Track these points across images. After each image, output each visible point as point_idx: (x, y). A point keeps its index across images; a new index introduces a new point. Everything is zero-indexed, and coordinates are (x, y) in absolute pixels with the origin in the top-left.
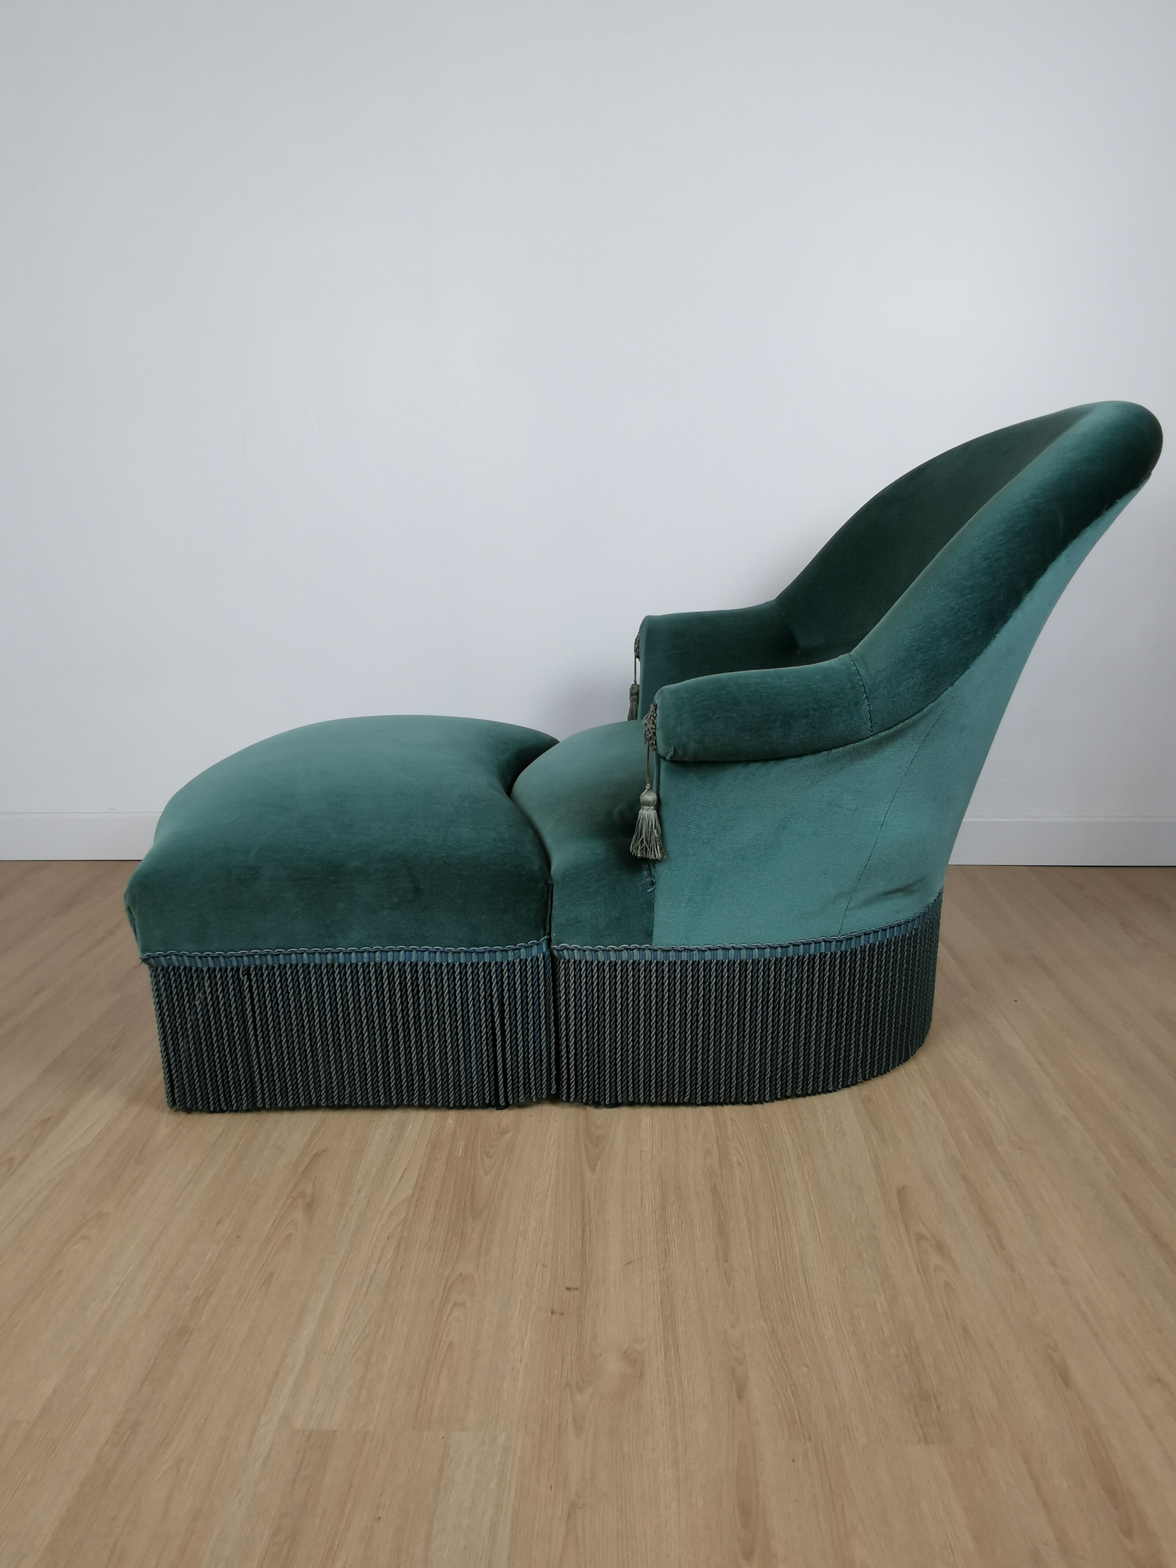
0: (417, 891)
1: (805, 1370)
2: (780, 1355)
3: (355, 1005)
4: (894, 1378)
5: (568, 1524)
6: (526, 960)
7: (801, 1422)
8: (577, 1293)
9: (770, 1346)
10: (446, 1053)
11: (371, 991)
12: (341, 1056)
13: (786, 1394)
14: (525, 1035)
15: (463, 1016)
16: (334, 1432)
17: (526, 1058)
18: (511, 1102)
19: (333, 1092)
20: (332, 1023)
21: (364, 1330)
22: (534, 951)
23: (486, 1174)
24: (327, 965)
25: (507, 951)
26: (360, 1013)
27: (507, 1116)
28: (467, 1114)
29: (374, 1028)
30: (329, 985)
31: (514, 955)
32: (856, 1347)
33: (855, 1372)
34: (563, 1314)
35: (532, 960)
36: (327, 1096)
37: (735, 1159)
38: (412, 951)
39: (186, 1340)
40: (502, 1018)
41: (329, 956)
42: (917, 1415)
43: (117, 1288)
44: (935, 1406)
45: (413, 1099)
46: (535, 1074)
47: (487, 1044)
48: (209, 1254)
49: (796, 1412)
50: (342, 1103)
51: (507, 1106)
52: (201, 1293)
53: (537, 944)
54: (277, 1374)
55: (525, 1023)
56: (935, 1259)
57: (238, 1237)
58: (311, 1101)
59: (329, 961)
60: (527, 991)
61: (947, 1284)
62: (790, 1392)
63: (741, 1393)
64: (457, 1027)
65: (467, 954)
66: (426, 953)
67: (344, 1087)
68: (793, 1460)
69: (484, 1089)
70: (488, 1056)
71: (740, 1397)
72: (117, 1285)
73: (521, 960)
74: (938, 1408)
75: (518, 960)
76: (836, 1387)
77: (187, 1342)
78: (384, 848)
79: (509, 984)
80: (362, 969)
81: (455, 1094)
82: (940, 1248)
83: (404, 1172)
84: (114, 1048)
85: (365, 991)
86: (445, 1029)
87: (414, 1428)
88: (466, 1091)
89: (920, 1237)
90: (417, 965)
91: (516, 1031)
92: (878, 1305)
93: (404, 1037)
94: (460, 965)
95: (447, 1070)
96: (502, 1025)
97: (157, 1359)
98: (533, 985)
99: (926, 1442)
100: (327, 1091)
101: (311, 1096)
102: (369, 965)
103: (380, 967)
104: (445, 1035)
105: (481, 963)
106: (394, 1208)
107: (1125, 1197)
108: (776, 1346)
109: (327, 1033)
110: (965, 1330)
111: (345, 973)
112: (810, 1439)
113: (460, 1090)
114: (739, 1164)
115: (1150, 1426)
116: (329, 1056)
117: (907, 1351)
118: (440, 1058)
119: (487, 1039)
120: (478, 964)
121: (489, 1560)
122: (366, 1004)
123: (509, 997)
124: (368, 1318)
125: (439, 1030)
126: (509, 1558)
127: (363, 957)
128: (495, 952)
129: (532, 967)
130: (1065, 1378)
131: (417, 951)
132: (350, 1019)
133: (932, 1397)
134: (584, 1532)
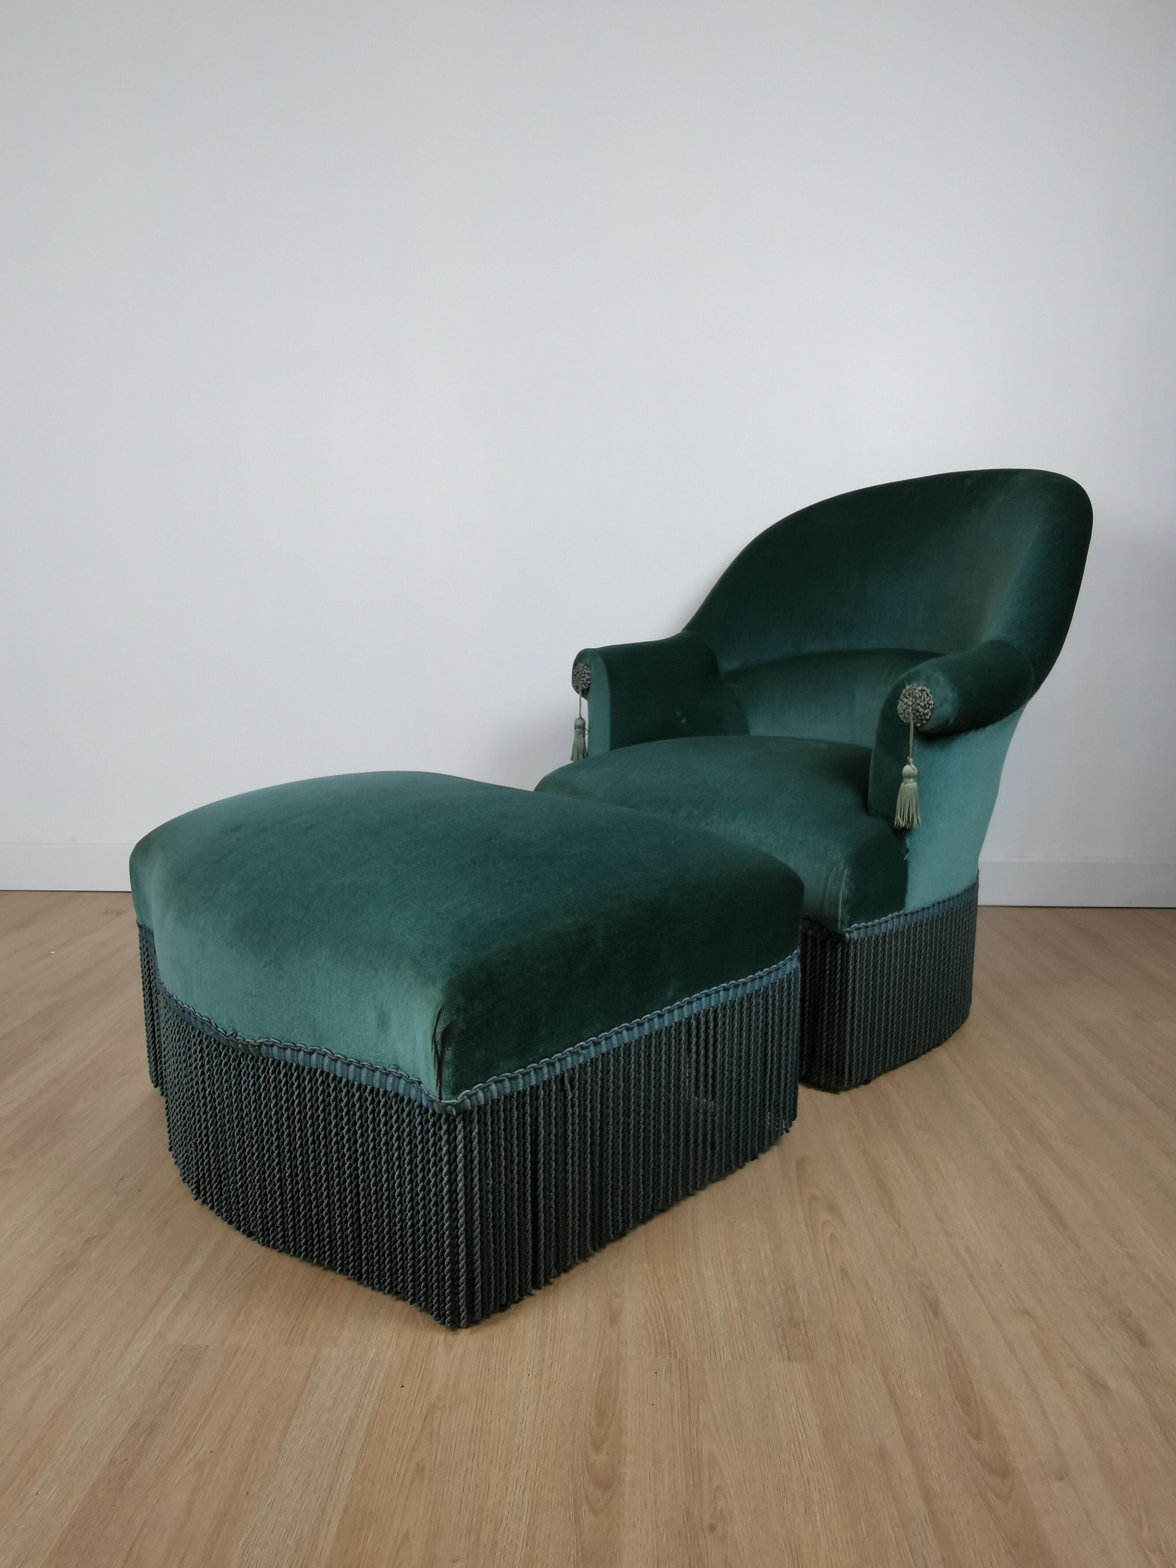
1: (680, 1302)
2: (658, 1291)
4: (767, 1309)
5: (425, 1421)
7: (669, 1343)
13: (658, 1321)
16: (207, 1347)
21: (250, 1266)
32: (734, 1285)
33: (730, 1304)
39: (73, 1272)
42: (784, 1338)
43: (13, 1229)
44: (803, 1331)
48: (109, 1204)
49: (666, 1335)
52: (95, 1234)
54: (159, 1299)
57: (140, 1190)
61: (832, 1235)
62: (662, 1320)
74: (806, 1332)
76: (709, 1316)
82: (832, 1207)
84: (45, 1039)
87: (286, 1345)
89: (813, 1199)
92: (762, 1252)
97: (42, 1286)
107: (1021, 1169)
108: (656, 1283)
110: (844, 1272)
112: (676, 1357)
115: (1012, 1349)
117: (783, 1287)
121: (342, 1449)
126: (362, 1448)
130: (935, 1309)
133: (802, 1324)
134: (440, 1427)
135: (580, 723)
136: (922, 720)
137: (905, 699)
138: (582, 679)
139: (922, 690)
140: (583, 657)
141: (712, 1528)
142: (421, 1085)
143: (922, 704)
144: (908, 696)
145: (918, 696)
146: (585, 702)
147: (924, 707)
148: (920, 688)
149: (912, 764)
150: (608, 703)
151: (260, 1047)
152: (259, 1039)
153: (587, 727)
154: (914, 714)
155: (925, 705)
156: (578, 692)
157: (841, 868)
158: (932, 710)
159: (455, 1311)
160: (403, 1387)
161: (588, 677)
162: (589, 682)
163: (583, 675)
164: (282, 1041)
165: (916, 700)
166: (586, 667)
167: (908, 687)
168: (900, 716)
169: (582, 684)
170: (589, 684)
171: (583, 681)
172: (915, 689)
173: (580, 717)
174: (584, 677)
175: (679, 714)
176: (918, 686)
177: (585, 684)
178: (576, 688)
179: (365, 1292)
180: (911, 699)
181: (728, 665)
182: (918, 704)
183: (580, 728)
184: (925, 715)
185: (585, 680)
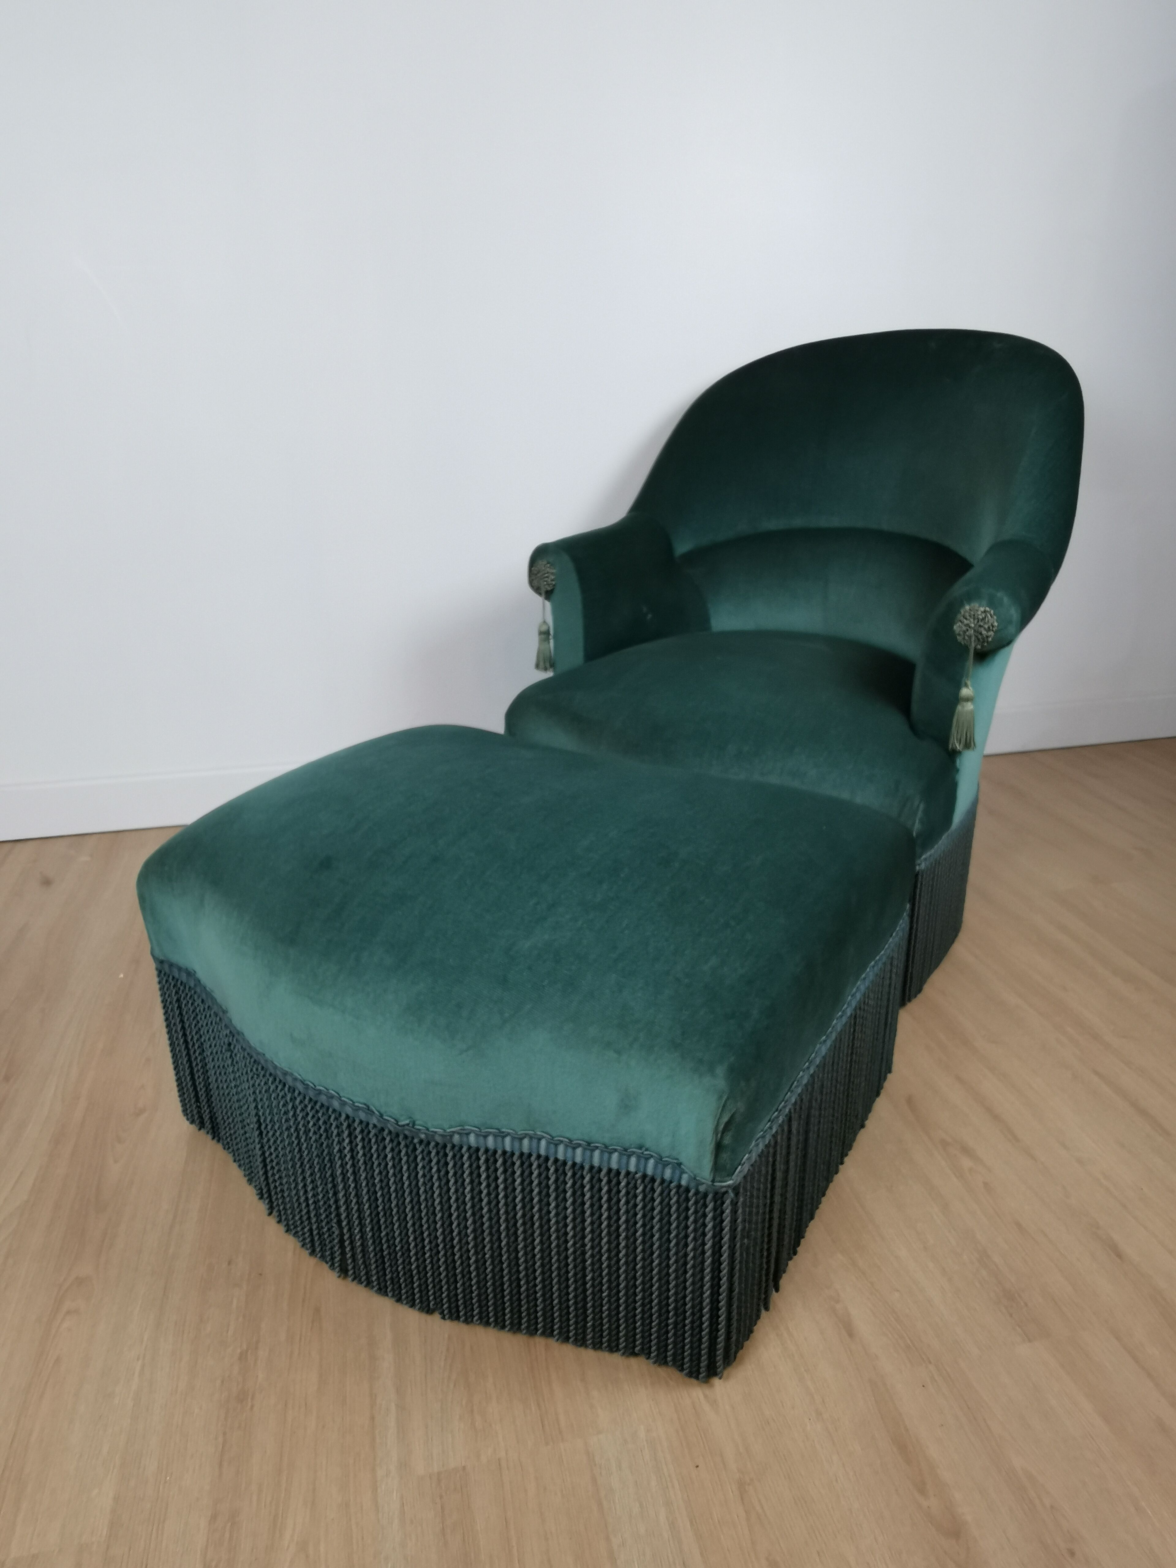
2: (869, 1285)
5: (743, 1503)
7: (915, 1348)
13: (891, 1323)
16: (464, 1468)
21: (448, 1350)
39: (250, 1404)
42: (1011, 1315)
43: (140, 1362)
44: (1023, 1304)
48: (235, 1301)
52: (245, 1347)
54: (373, 1418)
56: (966, 1163)
57: (261, 1274)
61: (986, 1184)
62: (893, 1320)
63: (851, 1332)
68: (923, 1386)
71: (851, 1334)
72: (138, 1359)
74: (1026, 1305)
77: (252, 1407)
82: (966, 1151)
87: (547, 1444)
89: (944, 1143)
92: (935, 1217)
97: (225, 1434)
99: (1030, 1341)
107: (1097, 1073)
110: (1019, 1225)
112: (930, 1362)
121: (684, 1563)
124: (446, 1336)
126: (702, 1554)
130: (1116, 1251)
133: (1016, 1295)
134: (762, 1507)
135: (544, 628)
136: (984, 642)
137: (965, 620)
138: (546, 579)
139: (985, 612)
140: (541, 554)
141: (1072, 1553)
142: (682, 1166)
143: (986, 626)
144: (968, 617)
145: (981, 617)
146: (548, 604)
147: (989, 630)
148: (982, 609)
149: (970, 688)
150: (579, 606)
151: (451, 1136)
152: (450, 1128)
153: (552, 632)
154: (976, 637)
155: (989, 628)
156: (540, 594)
157: (916, 803)
158: (995, 632)
159: (696, 1358)
160: (697, 1466)
161: (553, 577)
162: (554, 583)
163: (546, 575)
164: (482, 1128)
165: (978, 622)
166: (548, 565)
167: (967, 607)
168: (958, 637)
169: (545, 585)
170: (554, 585)
171: (546, 581)
172: (977, 611)
173: (545, 622)
174: (547, 577)
175: (645, 609)
176: (980, 606)
177: (548, 584)
178: (537, 590)
179: (589, 1355)
180: (972, 620)
181: (682, 547)
182: (980, 626)
183: (545, 634)
184: (987, 637)
185: (549, 580)
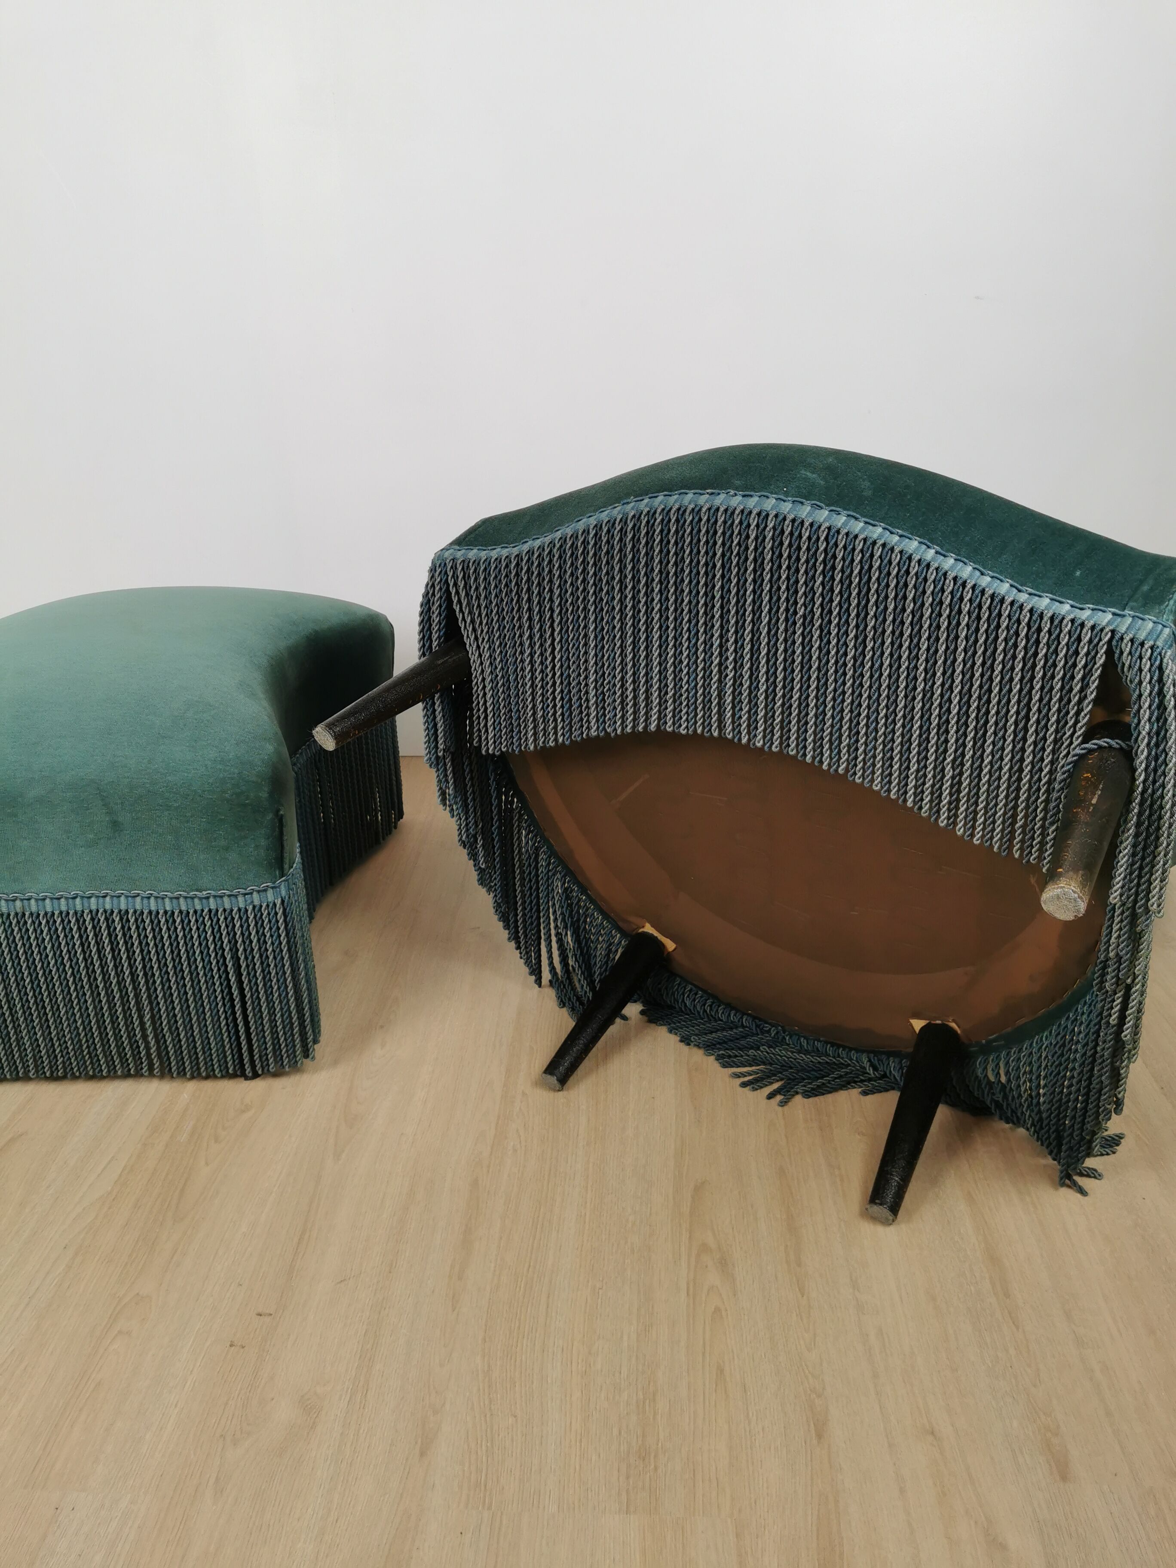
0: (116, 825)
1: (511, 1420)
2: (487, 1402)
3: (56, 961)
4: (615, 1431)
6: (261, 906)
7: (485, 1486)
8: (267, 1319)
9: (479, 1390)
10: (175, 1016)
11: (74, 944)
12: (47, 1020)
13: (479, 1451)
14: (269, 995)
15: (190, 972)
17: (273, 1021)
18: (260, 1072)
19: (43, 1062)
20: (32, 981)
22: (270, 896)
23: (207, 1164)
24: (16, 914)
25: (236, 896)
26: (64, 970)
27: (258, 1086)
28: (208, 1086)
29: (82, 987)
30: (22, 937)
31: (246, 901)
32: (582, 1392)
33: (571, 1423)
34: (243, 1347)
35: (268, 906)
36: (36, 1066)
37: (512, 1144)
38: (119, 897)
40: (239, 975)
41: (18, 903)
42: (627, 1477)
44: (652, 1466)
45: (142, 1069)
46: (286, 1040)
47: (224, 1005)
49: (484, 1473)
50: (55, 1074)
51: (256, 1076)
53: (272, 888)
55: (267, 980)
56: (712, 1277)
58: (18, 1072)
59: (18, 910)
60: (265, 942)
61: (717, 1309)
62: (484, 1448)
63: (425, 1449)
64: (185, 985)
65: (188, 900)
66: (138, 899)
67: (56, 1056)
68: (461, 1533)
69: (225, 1057)
70: (226, 1018)
71: (423, 1454)
73: (254, 907)
74: (656, 1468)
75: (251, 907)
76: (542, 1443)
78: (73, 773)
79: (242, 934)
80: (60, 919)
81: (191, 1062)
82: (725, 1264)
83: (110, 1162)
85: (67, 944)
86: (170, 988)
88: (205, 1059)
89: (704, 1248)
90: (127, 912)
91: (257, 990)
92: (625, 1338)
93: (121, 997)
94: (181, 912)
95: (179, 1035)
96: (240, 982)
98: (272, 936)
99: (628, 1512)
100: (35, 1061)
101: (17, 1067)
102: (68, 913)
103: (82, 915)
104: (171, 995)
105: (206, 910)
106: (84, 1209)
108: (486, 1390)
109: (26, 994)
110: (720, 1371)
111: (40, 923)
112: (489, 1508)
113: (197, 1058)
114: (515, 1151)
115: (902, 1491)
116: (32, 1021)
117: (641, 1396)
118: (169, 1022)
119: (223, 998)
120: (203, 911)
122: (70, 959)
123: (245, 950)
125: (163, 988)
127: (59, 905)
128: (221, 897)
129: (269, 914)
130: (820, 1429)
131: (127, 897)
132: (53, 978)
